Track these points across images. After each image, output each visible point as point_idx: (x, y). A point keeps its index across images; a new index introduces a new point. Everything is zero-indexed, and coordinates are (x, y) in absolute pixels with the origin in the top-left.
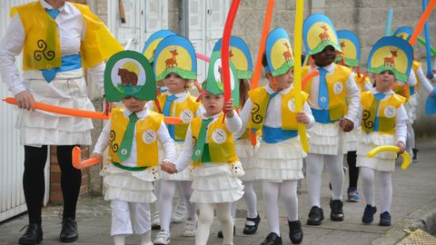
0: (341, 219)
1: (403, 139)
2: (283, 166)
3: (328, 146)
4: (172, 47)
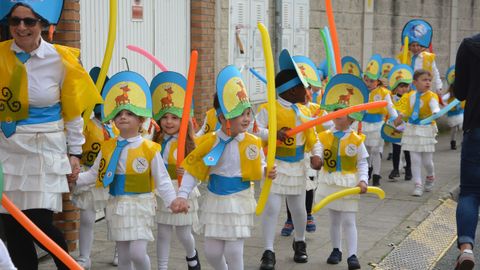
0: (304, 261)
2: (236, 221)
4: (123, 84)
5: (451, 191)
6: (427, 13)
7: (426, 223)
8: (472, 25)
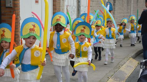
1: (90, 59)
3: (61, 63)
5: (132, 55)
6: (124, 2)
7: (124, 65)
8: (137, 5)
